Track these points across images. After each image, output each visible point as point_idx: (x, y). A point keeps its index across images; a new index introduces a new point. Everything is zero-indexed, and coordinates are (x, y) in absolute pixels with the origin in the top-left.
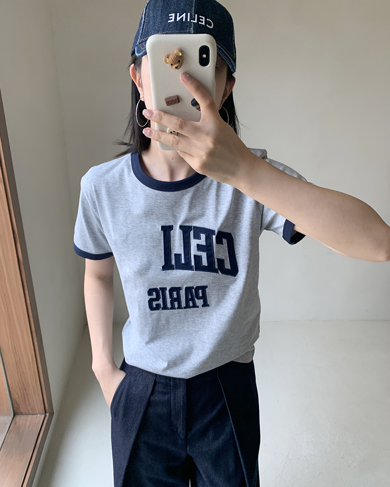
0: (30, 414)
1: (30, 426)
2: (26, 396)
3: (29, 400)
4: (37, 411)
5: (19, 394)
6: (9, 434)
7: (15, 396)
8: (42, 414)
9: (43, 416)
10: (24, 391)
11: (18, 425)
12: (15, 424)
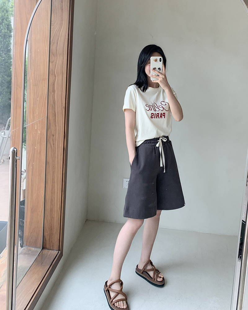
0: (51, 250)
1: (49, 255)
2: (51, 235)
3: (52, 239)
4: (55, 248)
5: (48, 232)
6: (39, 256)
7: (46, 234)
8: (57, 251)
9: (58, 252)
10: (51, 231)
11: (43, 253)
12: (42, 253)
